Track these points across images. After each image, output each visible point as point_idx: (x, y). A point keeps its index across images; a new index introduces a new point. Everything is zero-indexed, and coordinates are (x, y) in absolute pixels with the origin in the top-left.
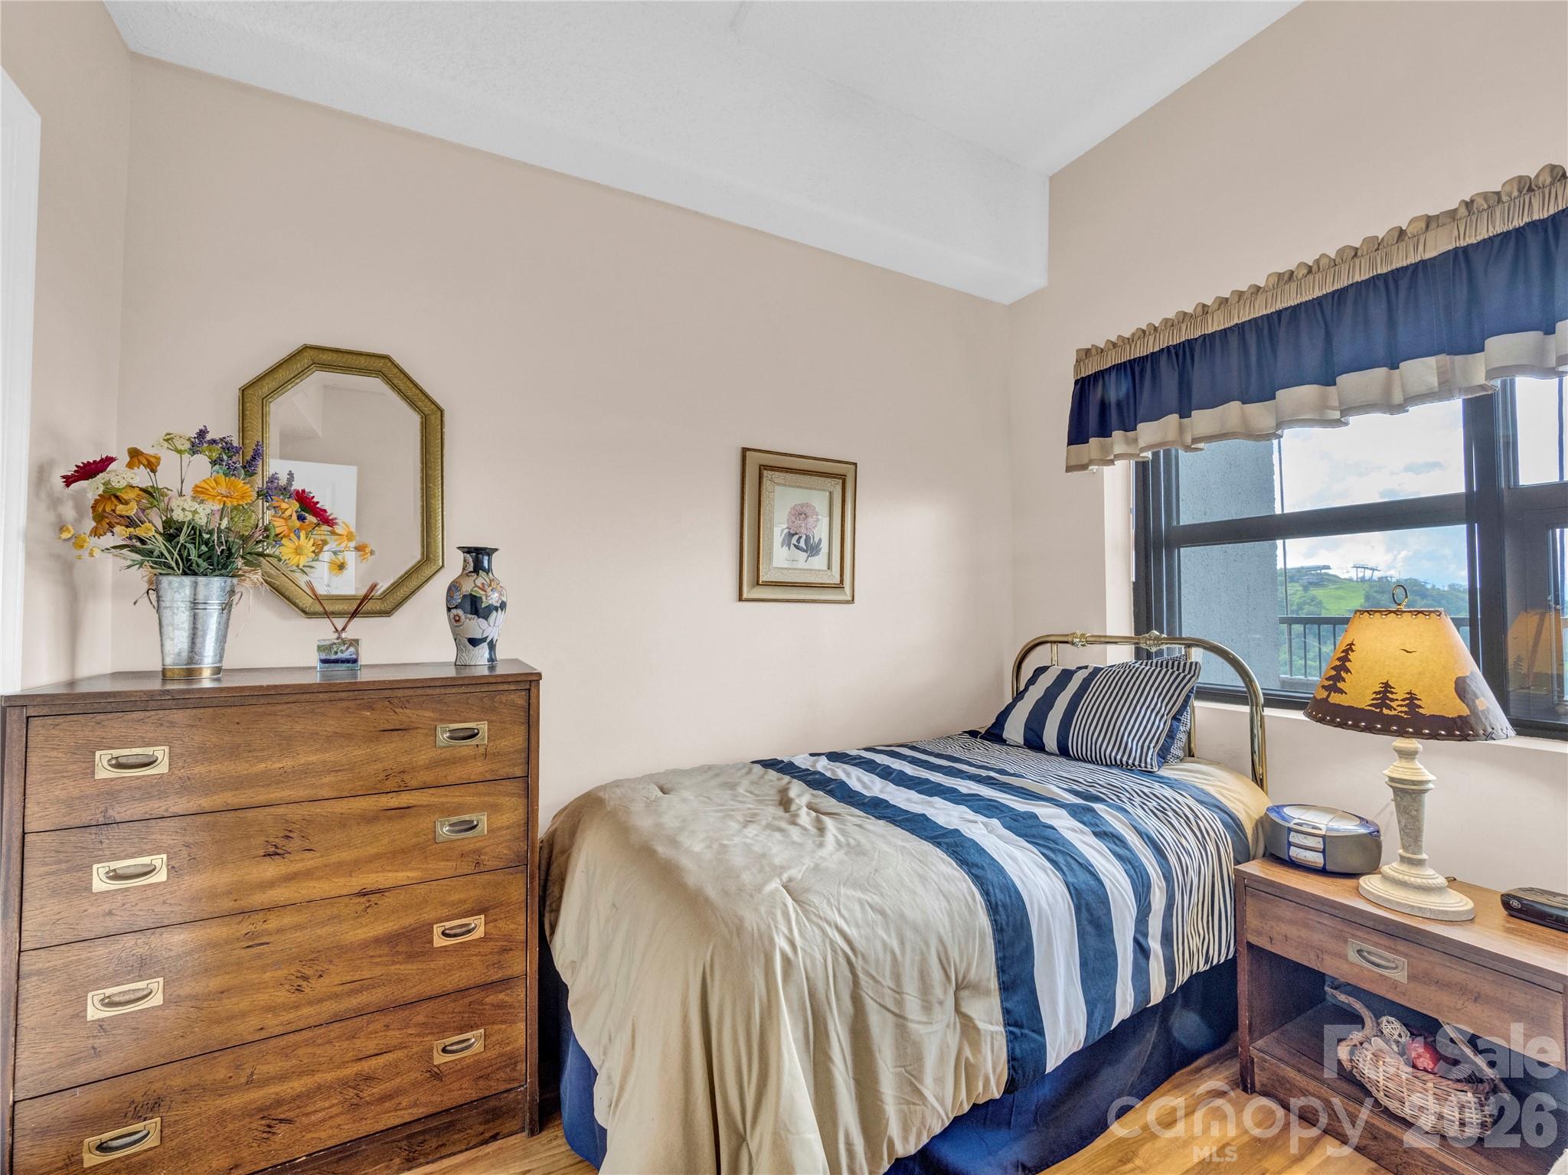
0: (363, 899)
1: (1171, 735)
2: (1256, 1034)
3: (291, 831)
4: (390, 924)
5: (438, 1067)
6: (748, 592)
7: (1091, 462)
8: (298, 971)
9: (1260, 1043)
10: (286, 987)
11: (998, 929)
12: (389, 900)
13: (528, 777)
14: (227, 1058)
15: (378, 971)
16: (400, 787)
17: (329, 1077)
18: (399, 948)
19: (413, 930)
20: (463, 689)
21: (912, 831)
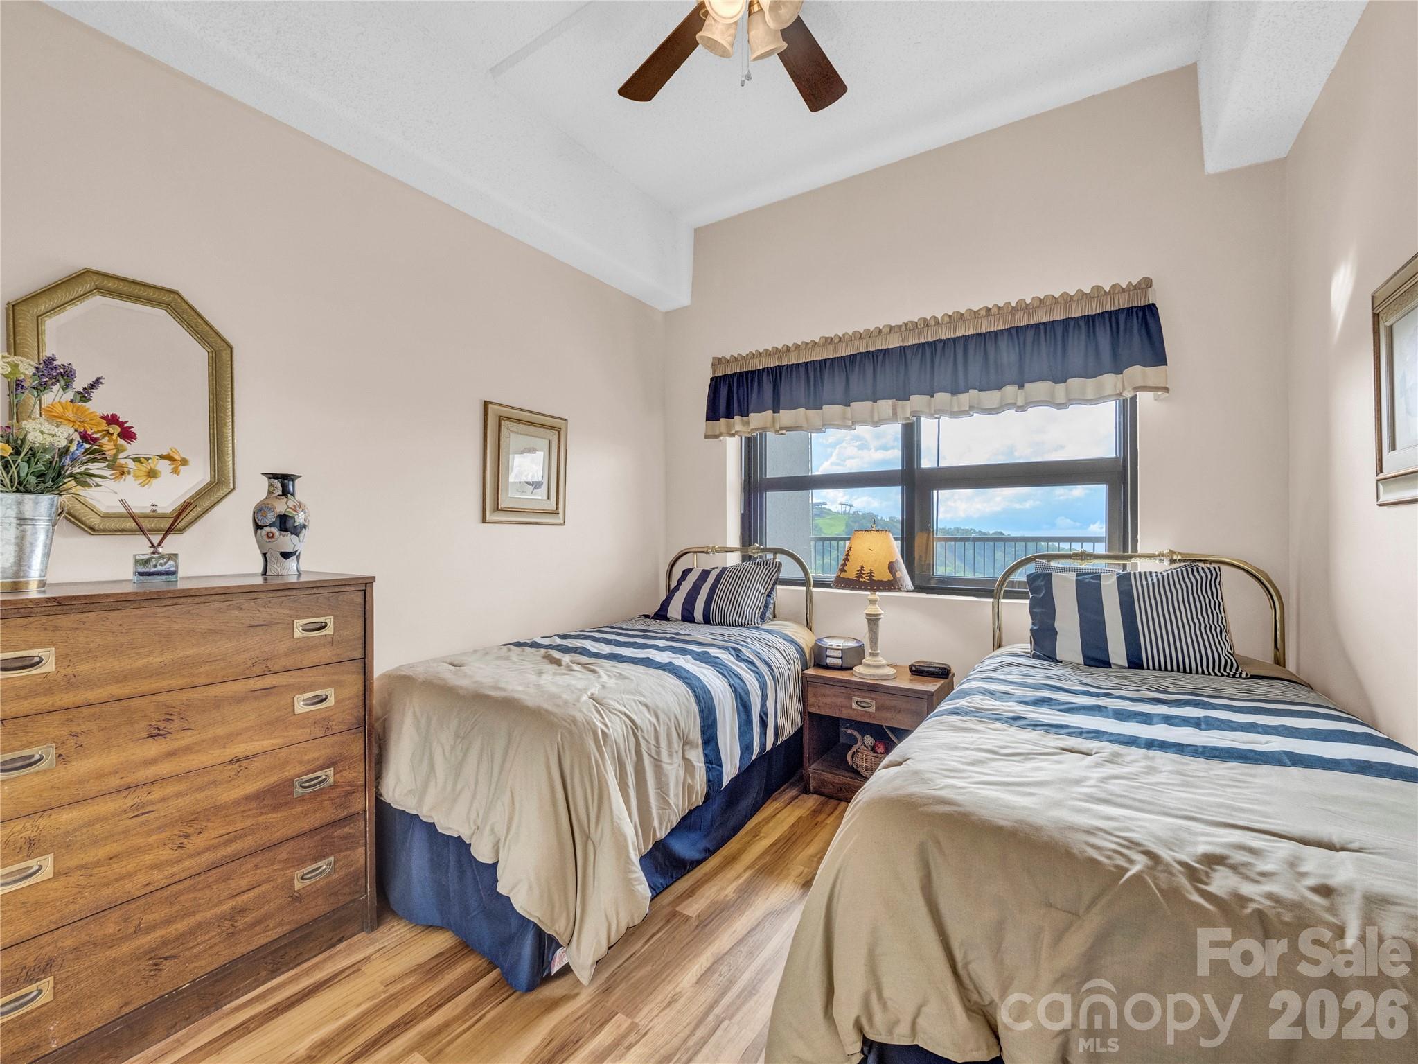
0: (235, 766)
1: (766, 606)
2: (811, 762)
3: (171, 715)
4: (258, 783)
5: (298, 892)
6: (490, 516)
7: (721, 434)
8: (180, 831)
9: (813, 766)
10: (170, 846)
11: (701, 711)
12: (257, 764)
13: (364, 658)
14: (116, 914)
15: (248, 823)
16: (264, 671)
17: (209, 914)
18: (265, 802)
19: (277, 785)
20: (315, 591)
21: (646, 666)
